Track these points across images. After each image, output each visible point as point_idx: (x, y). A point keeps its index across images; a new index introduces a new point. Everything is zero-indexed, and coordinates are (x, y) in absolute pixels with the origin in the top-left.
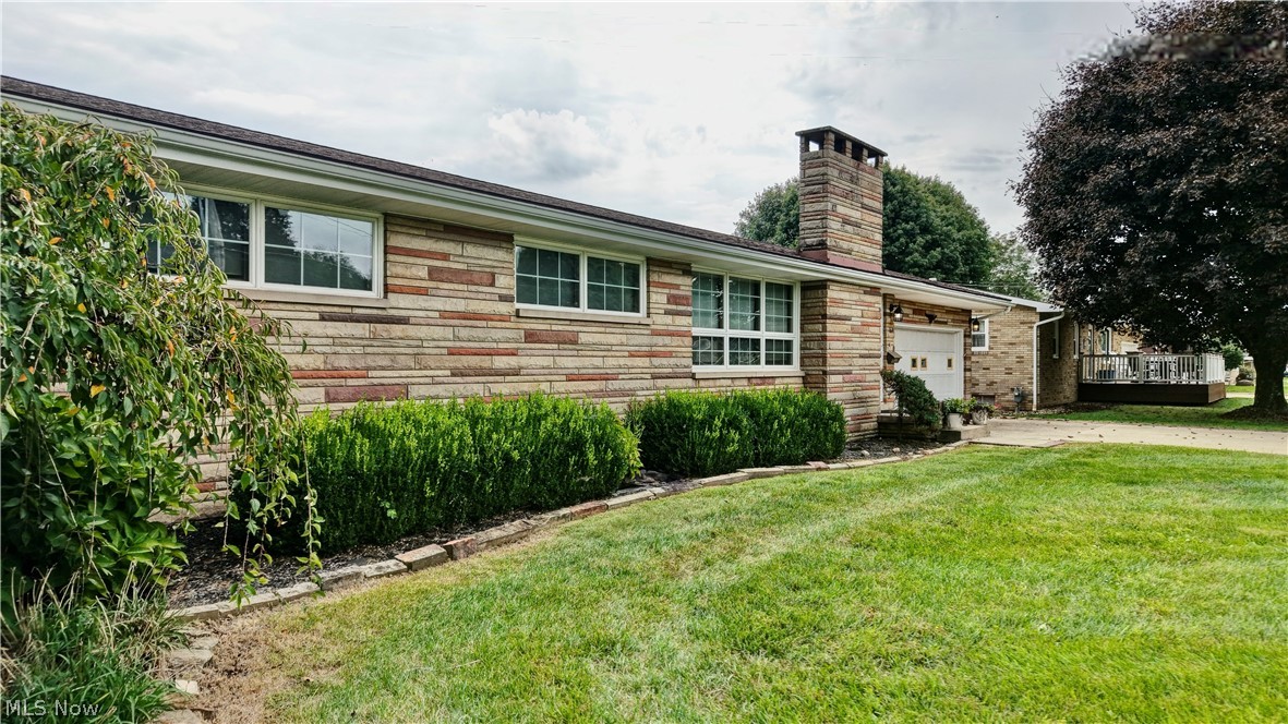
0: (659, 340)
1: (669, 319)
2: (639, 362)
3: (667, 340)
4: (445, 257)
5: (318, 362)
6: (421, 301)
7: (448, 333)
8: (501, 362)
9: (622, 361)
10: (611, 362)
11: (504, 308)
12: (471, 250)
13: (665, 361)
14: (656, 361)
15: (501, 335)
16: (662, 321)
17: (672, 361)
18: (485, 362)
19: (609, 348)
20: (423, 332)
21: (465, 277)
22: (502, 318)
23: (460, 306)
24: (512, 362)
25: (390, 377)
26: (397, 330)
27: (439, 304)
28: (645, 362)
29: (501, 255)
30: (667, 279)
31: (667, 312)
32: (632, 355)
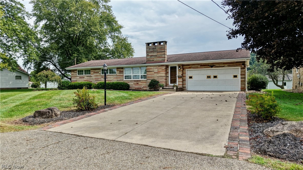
0: (118, 76)
1: (119, 74)
2: (115, 79)
3: (119, 76)
4: (95, 71)
5: (86, 80)
6: (93, 75)
7: (95, 77)
8: (99, 79)
9: (112, 79)
10: (111, 79)
11: (99, 75)
12: (96, 70)
13: (118, 79)
14: (117, 79)
15: (99, 77)
16: (118, 74)
17: (120, 79)
18: (98, 79)
19: (111, 78)
20: (93, 77)
21: (96, 73)
22: (99, 76)
23: (96, 75)
24: (100, 79)
25: (91, 81)
26: (91, 77)
27: (94, 75)
28: (116, 79)
29: (99, 70)
30: (119, 70)
31: (119, 73)
32: (114, 78)
